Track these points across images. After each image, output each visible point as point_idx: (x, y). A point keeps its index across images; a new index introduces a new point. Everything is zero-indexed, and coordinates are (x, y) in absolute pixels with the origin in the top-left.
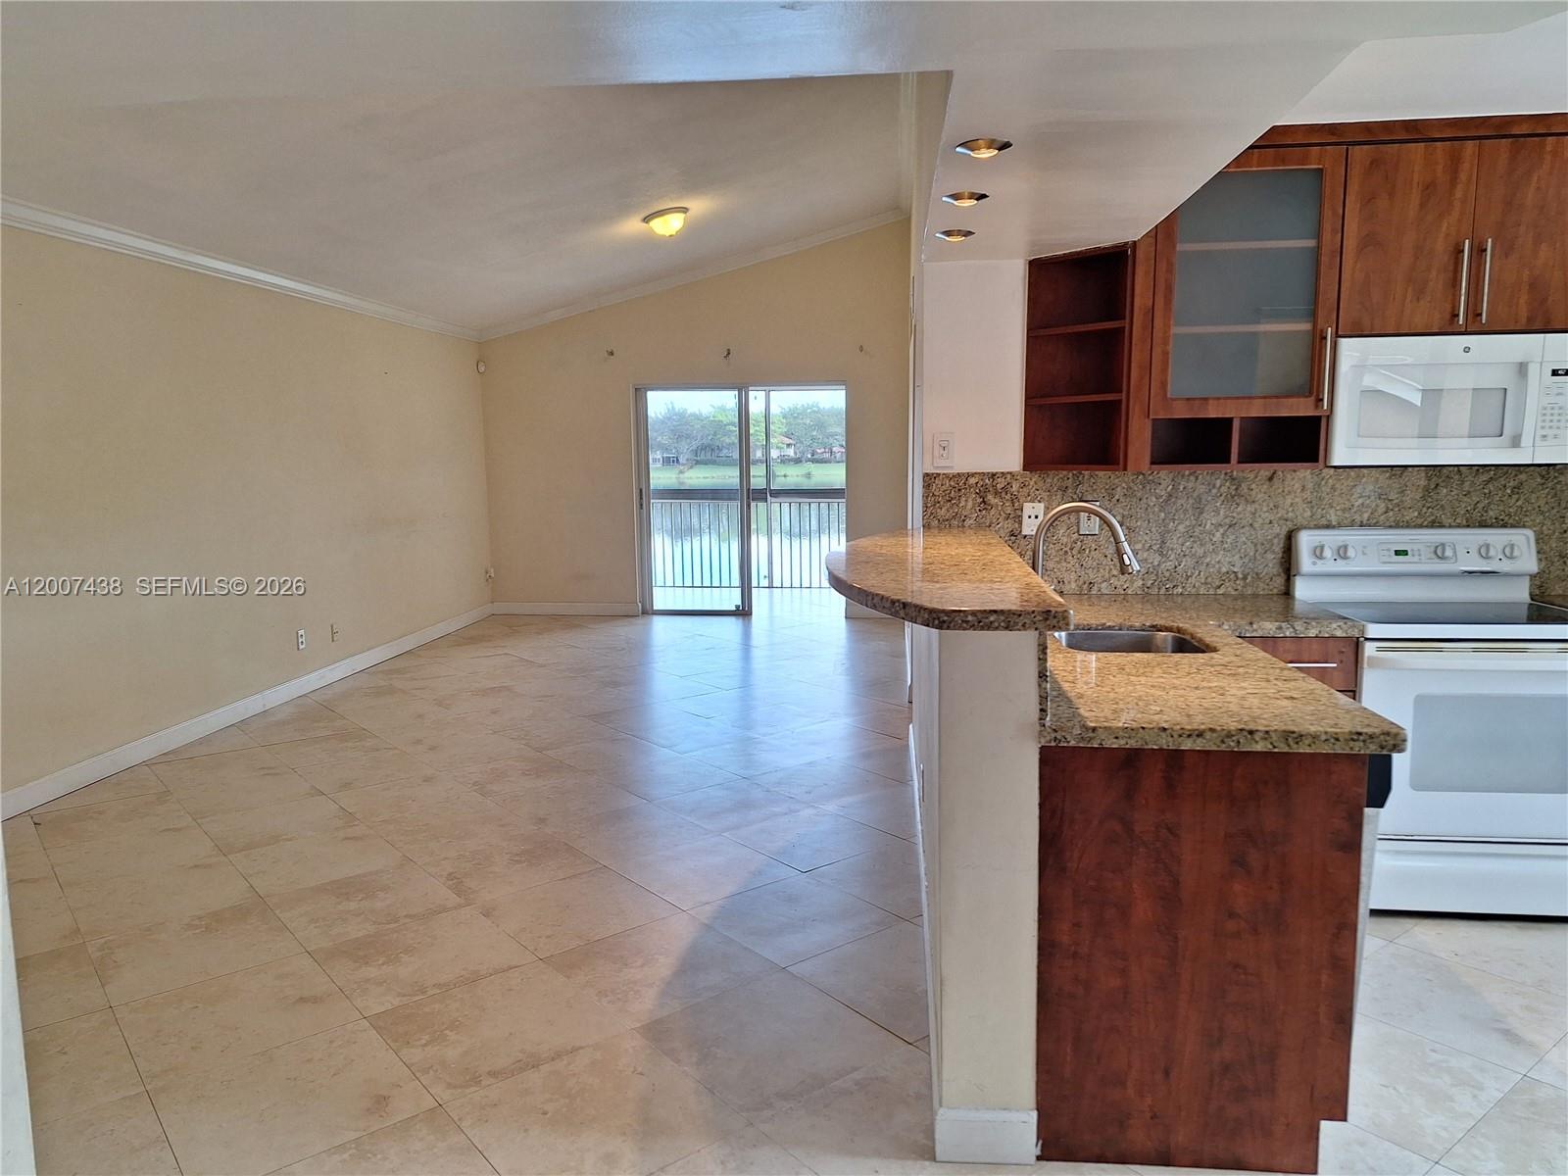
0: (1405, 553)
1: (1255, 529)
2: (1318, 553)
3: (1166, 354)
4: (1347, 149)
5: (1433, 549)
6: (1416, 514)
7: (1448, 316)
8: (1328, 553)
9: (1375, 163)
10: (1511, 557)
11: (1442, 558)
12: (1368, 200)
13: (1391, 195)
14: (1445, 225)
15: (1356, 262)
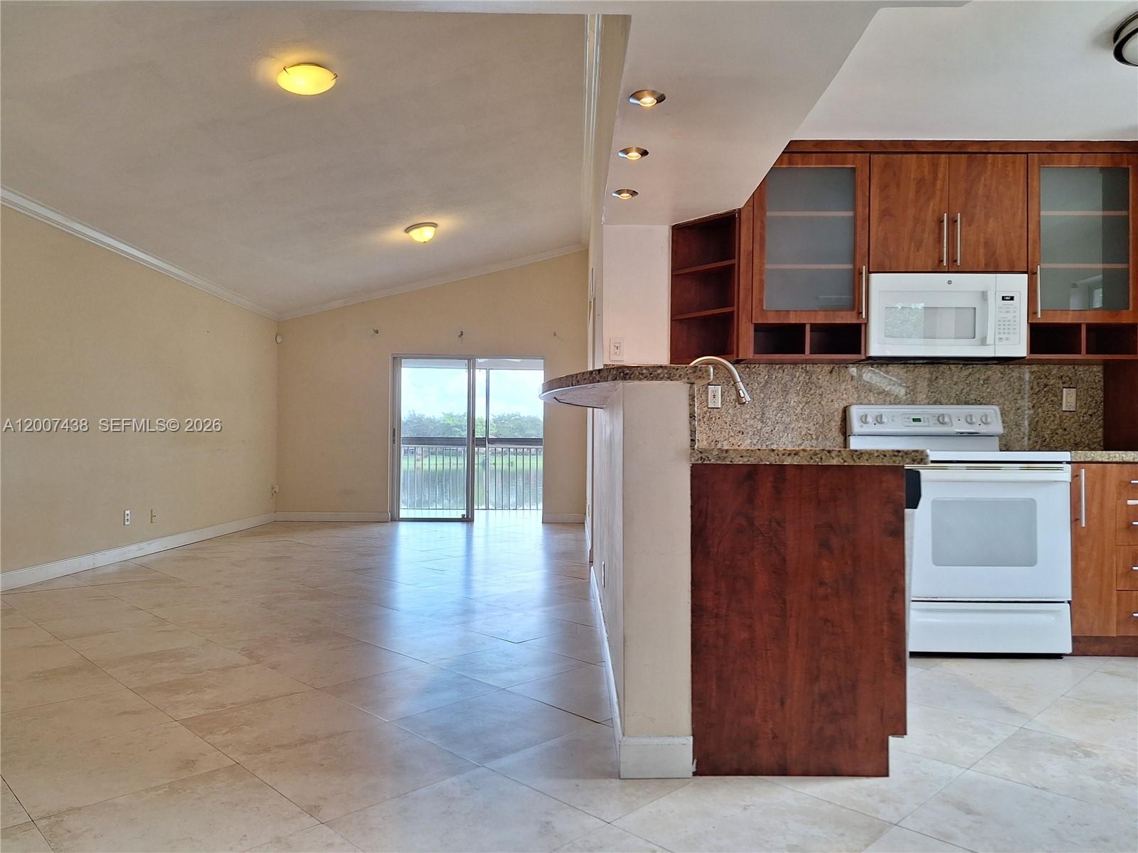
0: (919, 420)
1: (823, 406)
2: (864, 420)
3: (762, 281)
4: (870, 157)
5: (936, 418)
6: (924, 396)
7: (937, 262)
8: (870, 419)
9: (886, 166)
10: (986, 423)
11: (943, 423)
12: (884, 188)
13: (898, 186)
14: (932, 205)
15: (879, 225)
